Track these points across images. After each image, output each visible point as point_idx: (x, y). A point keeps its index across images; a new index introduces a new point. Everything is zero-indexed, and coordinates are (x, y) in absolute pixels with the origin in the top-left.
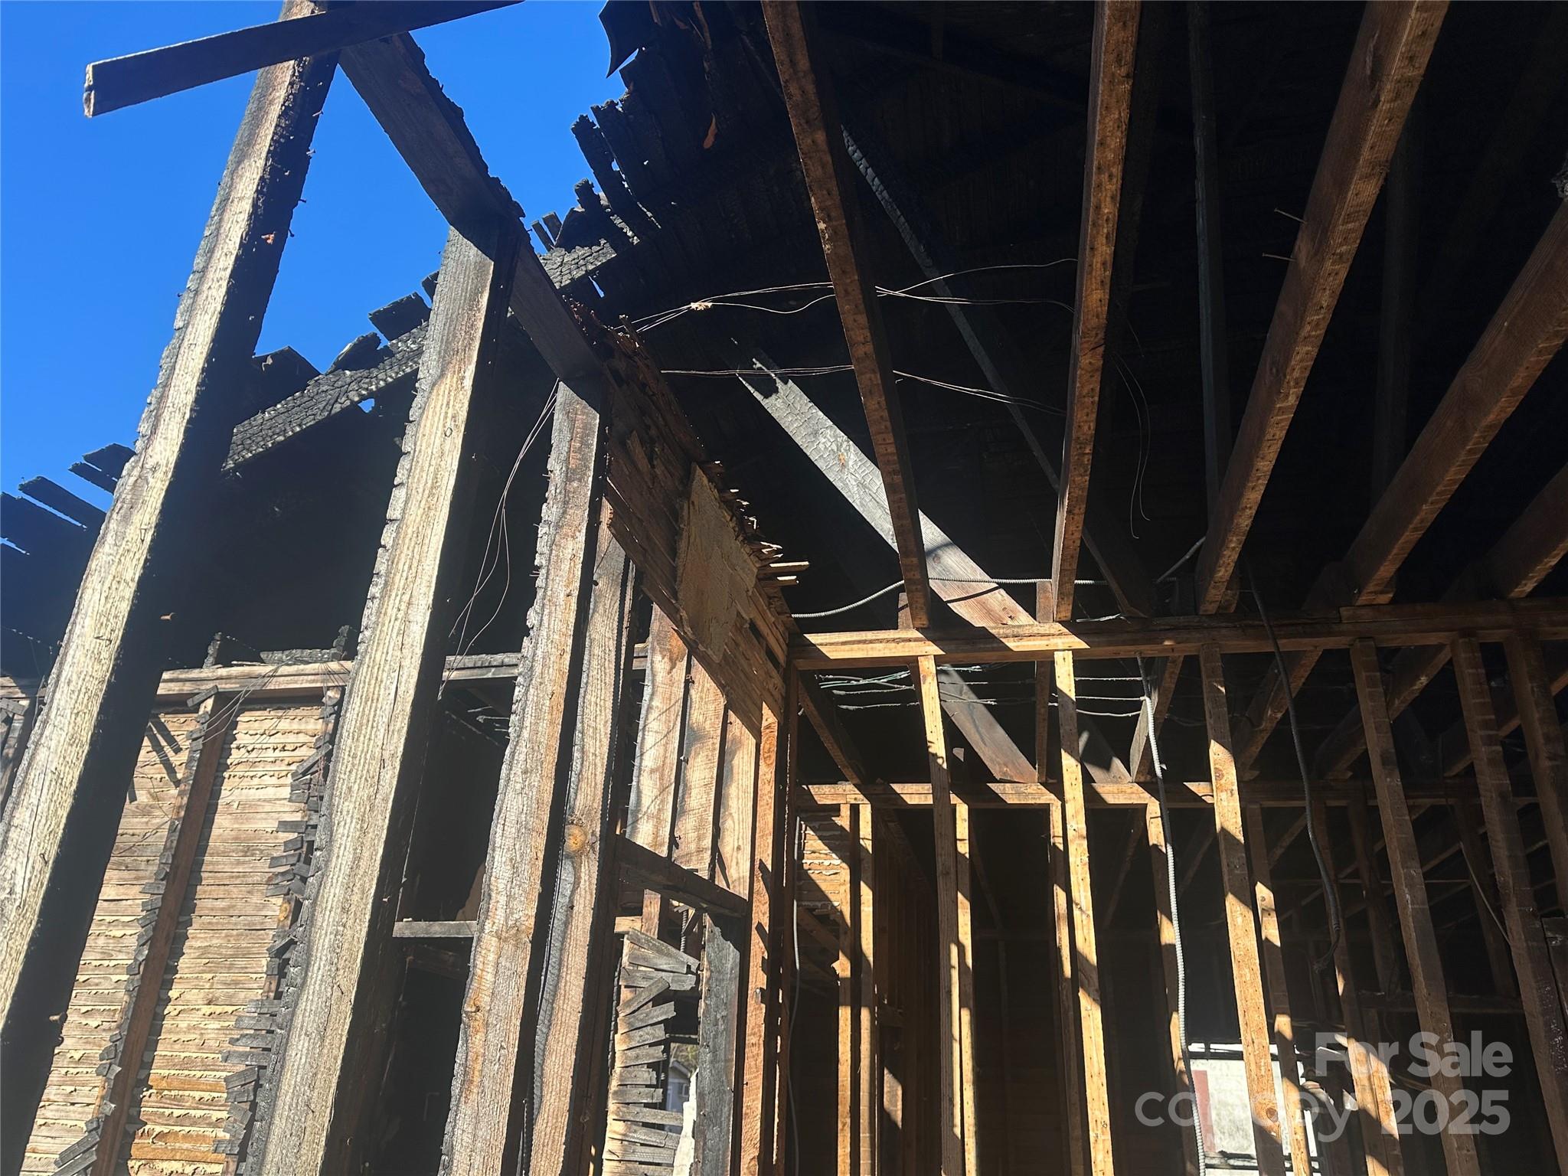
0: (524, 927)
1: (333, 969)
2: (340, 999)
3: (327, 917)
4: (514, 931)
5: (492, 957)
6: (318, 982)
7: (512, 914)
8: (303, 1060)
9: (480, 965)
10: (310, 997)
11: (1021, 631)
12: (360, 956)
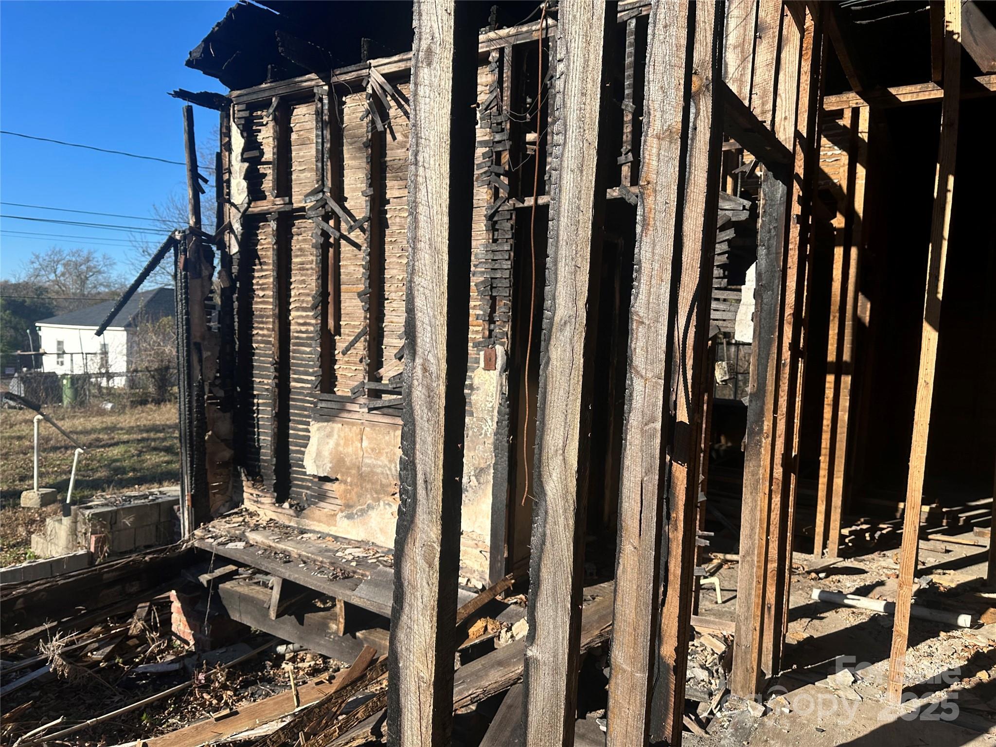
0: (674, 130)
1: (582, 131)
2: (589, 147)
3: (572, 100)
4: (668, 133)
5: (655, 151)
6: (574, 140)
7: (666, 122)
8: (572, 185)
9: (647, 157)
10: (570, 149)
12: (597, 121)
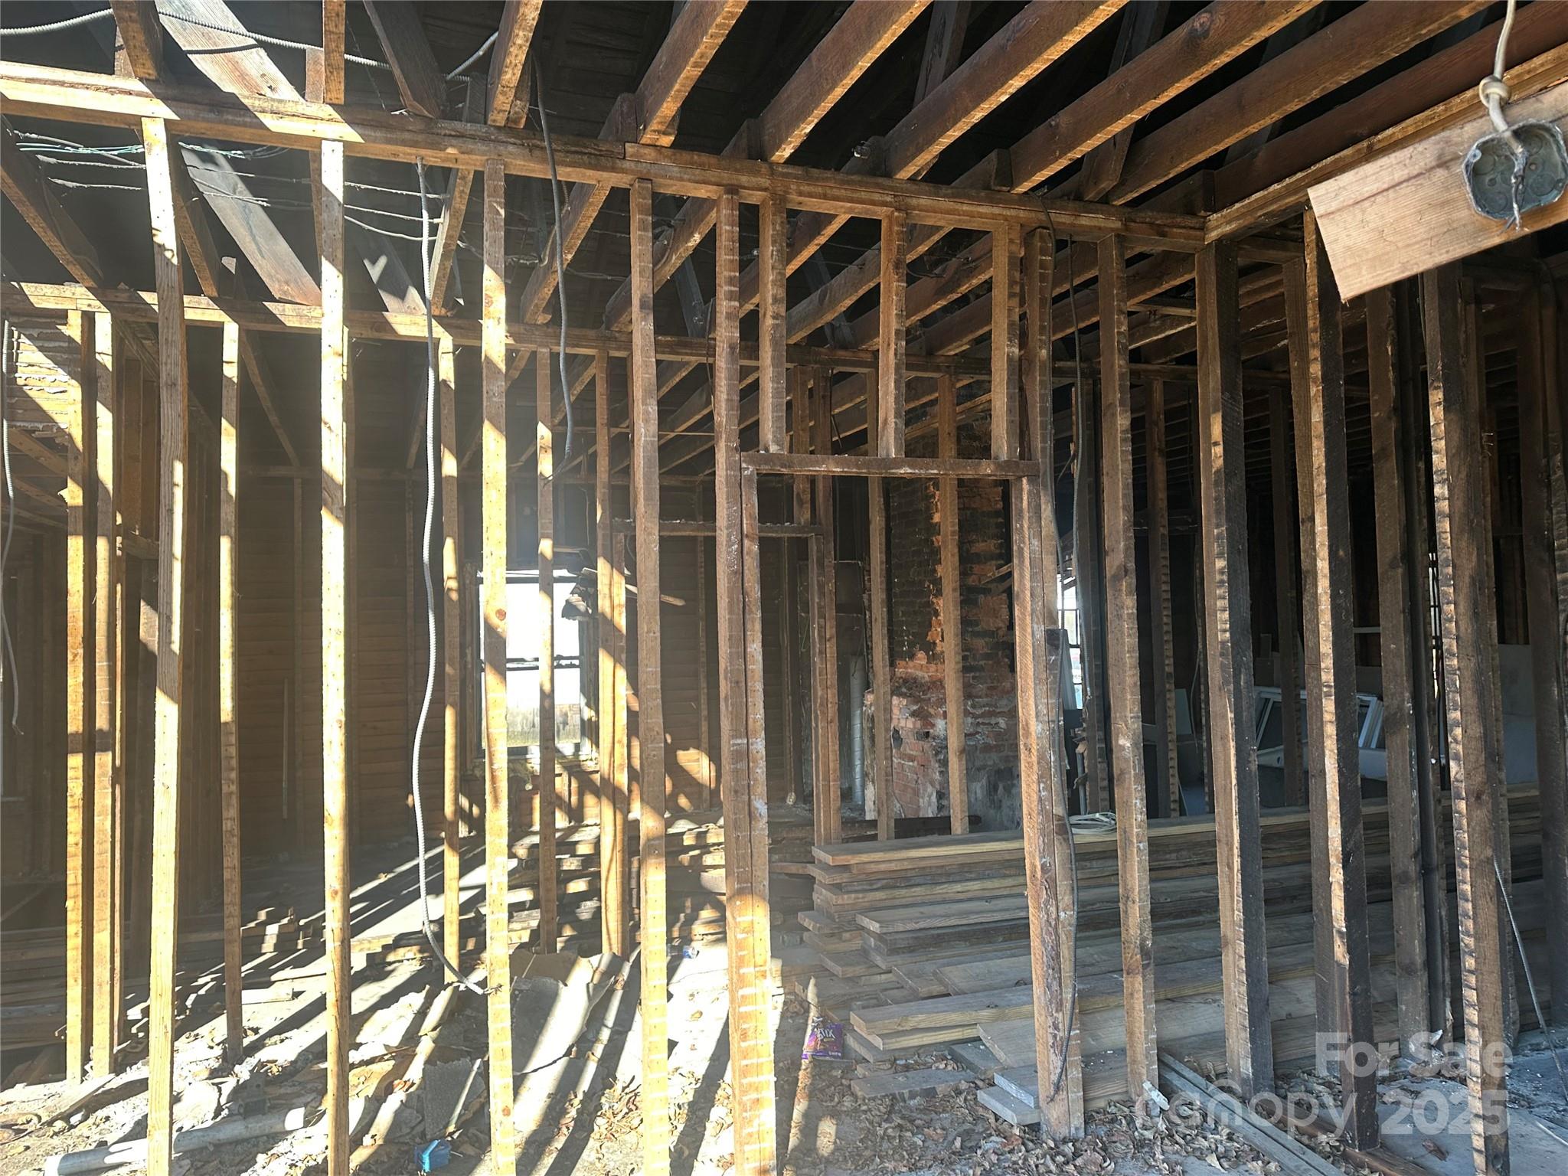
11: (281, 108)
